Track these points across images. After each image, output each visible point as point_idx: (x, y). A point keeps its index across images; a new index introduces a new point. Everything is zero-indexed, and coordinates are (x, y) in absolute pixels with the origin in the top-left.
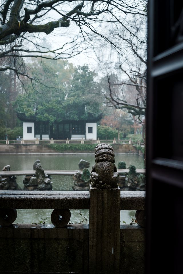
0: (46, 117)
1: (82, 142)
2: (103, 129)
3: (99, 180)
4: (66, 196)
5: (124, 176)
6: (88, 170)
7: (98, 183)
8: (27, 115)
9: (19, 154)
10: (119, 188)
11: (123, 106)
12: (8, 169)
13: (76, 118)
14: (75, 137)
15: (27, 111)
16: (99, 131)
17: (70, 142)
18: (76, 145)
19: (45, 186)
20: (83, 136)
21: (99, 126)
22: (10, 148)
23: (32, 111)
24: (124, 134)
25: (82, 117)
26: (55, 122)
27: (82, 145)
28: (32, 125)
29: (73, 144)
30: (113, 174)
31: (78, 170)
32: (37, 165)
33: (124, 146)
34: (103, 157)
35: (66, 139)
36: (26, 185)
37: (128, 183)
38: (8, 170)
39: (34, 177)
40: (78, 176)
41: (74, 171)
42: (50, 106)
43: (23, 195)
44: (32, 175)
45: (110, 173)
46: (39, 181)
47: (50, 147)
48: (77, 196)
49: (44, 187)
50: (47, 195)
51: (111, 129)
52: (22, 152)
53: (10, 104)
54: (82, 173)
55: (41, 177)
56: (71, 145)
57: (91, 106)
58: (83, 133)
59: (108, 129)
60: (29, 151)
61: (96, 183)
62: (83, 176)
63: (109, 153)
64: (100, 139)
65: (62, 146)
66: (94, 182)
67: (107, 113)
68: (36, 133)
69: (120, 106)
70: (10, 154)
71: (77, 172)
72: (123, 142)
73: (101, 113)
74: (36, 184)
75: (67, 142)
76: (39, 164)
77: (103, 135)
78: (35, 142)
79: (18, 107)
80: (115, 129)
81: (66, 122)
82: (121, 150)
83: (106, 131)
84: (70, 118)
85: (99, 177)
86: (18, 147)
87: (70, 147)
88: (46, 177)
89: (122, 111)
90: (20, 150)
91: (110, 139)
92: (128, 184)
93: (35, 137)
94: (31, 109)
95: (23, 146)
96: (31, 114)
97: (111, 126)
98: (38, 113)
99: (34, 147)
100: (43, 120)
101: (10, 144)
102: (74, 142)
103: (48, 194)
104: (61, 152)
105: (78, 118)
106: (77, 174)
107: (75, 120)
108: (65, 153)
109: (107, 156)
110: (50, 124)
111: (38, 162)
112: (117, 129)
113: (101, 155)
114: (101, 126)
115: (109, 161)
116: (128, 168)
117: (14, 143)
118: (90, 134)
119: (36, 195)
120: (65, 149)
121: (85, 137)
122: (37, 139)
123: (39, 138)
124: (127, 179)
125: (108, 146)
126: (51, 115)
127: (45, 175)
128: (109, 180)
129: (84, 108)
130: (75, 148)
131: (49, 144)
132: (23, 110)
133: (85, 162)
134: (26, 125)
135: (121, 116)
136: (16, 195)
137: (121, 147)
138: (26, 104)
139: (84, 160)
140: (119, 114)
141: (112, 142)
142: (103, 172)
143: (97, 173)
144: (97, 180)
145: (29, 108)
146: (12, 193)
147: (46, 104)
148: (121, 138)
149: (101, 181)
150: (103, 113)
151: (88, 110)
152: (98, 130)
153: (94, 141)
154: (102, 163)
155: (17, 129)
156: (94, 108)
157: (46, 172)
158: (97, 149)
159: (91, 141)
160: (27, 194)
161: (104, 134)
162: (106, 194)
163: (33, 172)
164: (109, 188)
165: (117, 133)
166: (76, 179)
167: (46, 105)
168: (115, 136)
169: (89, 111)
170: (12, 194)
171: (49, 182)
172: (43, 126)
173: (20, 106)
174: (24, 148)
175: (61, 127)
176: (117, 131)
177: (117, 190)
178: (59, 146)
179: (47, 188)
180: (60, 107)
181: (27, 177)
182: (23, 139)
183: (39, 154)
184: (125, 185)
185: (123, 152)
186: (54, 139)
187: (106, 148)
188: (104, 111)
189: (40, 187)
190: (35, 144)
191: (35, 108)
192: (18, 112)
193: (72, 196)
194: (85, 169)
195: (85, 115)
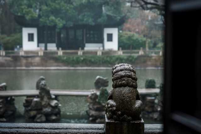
0: (52, 21)
1: (99, 53)
2: (126, 36)
3: (118, 110)
4: (75, 130)
5: (153, 98)
6: (106, 90)
7: (116, 114)
8: (28, 17)
9: (18, 68)
10: (142, 121)
11: (153, 6)
12: (4, 88)
13: (91, 21)
14: (89, 47)
15: (27, 13)
16: (122, 38)
17: (83, 53)
18: (91, 57)
19: (52, 110)
20: (101, 45)
21: (121, 31)
22: (6, 60)
23: (34, 13)
24: (153, 42)
25: (100, 20)
26: (64, 27)
27: (99, 57)
28: (34, 31)
29: (87, 55)
30: (135, 103)
31: (94, 90)
32: (41, 83)
33: (154, 58)
34: (122, 81)
35: (78, 49)
36: (27, 109)
37: (157, 106)
38: (3, 90)
39: (36, 98)
40: (93, 97)
41: (89, 91)
42: (58, 6)
43: (20, 129)
44: (34, 96)
45: (130, 101)
46: (43, 103)
47: (58, 60)
48: (89, 130)
49: (50, 112)
50: (51, 129)
51: (136, 36)
52: (21, 66)
53: (5, 4)
54: (98, 93)
55: (46, 99)
56: (85, 57)
57: (111, 7)
58: (100, 41)
59: (133, 36)
60: (31, 64)
61: (113, 113)
62: (100, 97)
63: (129, 76)
64: (122, 49)
65: (73, 58)
66: (110, 113)
67: (131, 15)
68: (39, 42)
69: (149, 6)
70: (7, 68)
71: (93, 93)
72: (152, 53)
73: (123, 15)
74: (40, 108)
75: (80, 53)
76: (43, 82)
77: (126, 44)
78: (38, 53)
79: (16, 7)
80: (142, 36)
81: (78, 27)
82: (149, 63)
83: (130, 38)
84: (84, 22)
85: (117, 107)
86: (16, 59)
87: (84, 59)
88: (53, 99)
89: (151, 12)
90: (19, 64)
91: (135, 49)
92: (158, 108)
93: (38, 46)
94: (32, 10)
95: (22, 58)
96: (32, 16)
97: (136, 32)
98: (41, 15)
99: (37, 60)
100: (48, 24)
101: (6, 56)
102: (88, 52)
103: (52, 127)
104: (72, 66)
105: (94, 21)
106: (92, 94)
107: (90, 24)
108: (77, 67)
109: (128, 80)
110: (57, 30)
111: (43, 79)
112: (144, 36)
113: (120, 78)
114: (124, 32)
115: (130, 86)
116: (158, 88)
117: (12, 55)
118: (110, 43)
119: (37, 128)
120: (77, 62)
121: (103, 47)
122: (41, 49)
123: (43, 48)
124: (156, 101)
125: (128, 67)
126: (59, 19)
127: (51, 97)
128: (130, 110)
129: (102, 8)
130: (90, 61)
131: (56, 56)
132: (23, 11)
133: (102, 80)
134: (26, 32)
135: (150, 18)
136: (12, 129)
137: (150, 60)
138: (26, 4)
139: (101, 77)
140: (148, 16)
141: (138, 53)
142: (122, 100)
143: (115, 101)
144: (115, 111)
145: (30, 9)
146: (6, 126)
147: (51, 4)
148: (150, 48)
149: (120, 112)
150: (126, 15)
151: (107, 11)
152: (120, 37)
153: (115, 52)
154: (121, 89)
155: (15, 36)
156: (115, 8)
157: (53, 92)
158: (114, 71)
159: (110, 51)
160: (27, 128)
161: (128, 42)
162: (125, 128)
163: (36, 92)
164: (129, 121)
165: (145, 42)
166: (91, 101)
167: (53, 5)
168: (142, 45)
169: (108, 13)
170: (7, 128)
171: (57, 105)
172: (49, 32)
173: (18, 6)
174: (24, 61)
175: (71, 33)
176: (145, 39)
177: (140, 123)
178: (70, 58)
179: (54, 113)
180: (71, 8)
181: (29, 99)
182: (22, 50)
183: (44, 68)
184: (155, 109)
185: (152, 65)
186: (62, 49)
187: (126, 70)
188: (127, 12)
189: (45, 112)
190: (38, 56)
191: (37, 9)
192: (16, 14)
193: (83, 130)
194: (102, 89)
195: (102, 18)
